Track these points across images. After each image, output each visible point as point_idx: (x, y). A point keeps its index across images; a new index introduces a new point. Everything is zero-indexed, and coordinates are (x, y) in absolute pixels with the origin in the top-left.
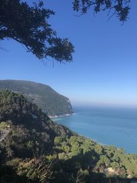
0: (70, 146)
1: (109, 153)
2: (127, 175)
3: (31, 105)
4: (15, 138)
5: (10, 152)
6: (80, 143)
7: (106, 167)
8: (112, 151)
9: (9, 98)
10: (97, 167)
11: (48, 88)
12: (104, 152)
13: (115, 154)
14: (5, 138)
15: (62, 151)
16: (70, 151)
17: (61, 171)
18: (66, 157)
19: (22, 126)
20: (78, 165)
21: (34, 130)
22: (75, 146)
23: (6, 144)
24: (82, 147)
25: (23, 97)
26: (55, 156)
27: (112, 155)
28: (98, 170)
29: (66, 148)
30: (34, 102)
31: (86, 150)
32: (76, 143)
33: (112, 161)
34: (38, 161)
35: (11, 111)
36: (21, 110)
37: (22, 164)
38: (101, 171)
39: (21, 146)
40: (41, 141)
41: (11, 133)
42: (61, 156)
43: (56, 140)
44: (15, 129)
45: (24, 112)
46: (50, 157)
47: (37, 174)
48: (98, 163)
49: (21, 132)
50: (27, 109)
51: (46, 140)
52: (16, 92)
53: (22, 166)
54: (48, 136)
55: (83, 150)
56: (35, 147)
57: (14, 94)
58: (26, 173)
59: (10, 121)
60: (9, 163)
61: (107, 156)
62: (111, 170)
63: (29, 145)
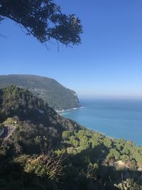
0: (79, 140)
1: (118, 146)
2: (138, 168)
3: (37, 100)
4: (22, 134)
5: (18, 148)
6: (89, 137)
7: (115, 160)
8: (121, 144)
9: (14, 93)
10: (106, 161)
11: (54, 82)
12: (113, 145)
13: (125, 147)
14: (13, 134)
15: (70, 146)
16: (79, 146)
17: (70, 165)
18: (74, 151)
19: (28, 121)
20: (87, 159)
21: (41, 125)
22: (83, 140)
23: (13, 140)
24: (91, 140)
25: (29, 92)
26: (64, 151)
27: (122, 148)
28: (108, 163)
29: (75, 143)
30: (40, 97)
31: (95, 144)
32: (85, 137)
33: (121, 154)
34: (46, 158)
35: (17, 106)
36: (27, 105)
37: (30, 160)
38: (111, 164)
39: (29, 142)
40: (49, 136)
41: (18, 129)
42: (69, 150)
43: (64, 134)
44: (22, 125)
45: (30, 107)
46: (58, 152)
47: (46, 171)
48: (108, 157)
49: (28, 127)
50: (33, 103)
51: (54, 135)
52: (21, 87)
53: (30, 163)
54: (55, 131)
55: (91, 144)
56: (43, 142)
57: (19, 89)
58: (34, 170)
59: (16, 117)
60: (17, 160)
61: (117, 150)
62: (120, 163)
63: (37, 140)
